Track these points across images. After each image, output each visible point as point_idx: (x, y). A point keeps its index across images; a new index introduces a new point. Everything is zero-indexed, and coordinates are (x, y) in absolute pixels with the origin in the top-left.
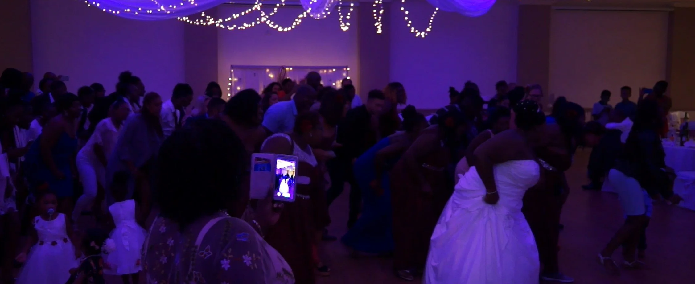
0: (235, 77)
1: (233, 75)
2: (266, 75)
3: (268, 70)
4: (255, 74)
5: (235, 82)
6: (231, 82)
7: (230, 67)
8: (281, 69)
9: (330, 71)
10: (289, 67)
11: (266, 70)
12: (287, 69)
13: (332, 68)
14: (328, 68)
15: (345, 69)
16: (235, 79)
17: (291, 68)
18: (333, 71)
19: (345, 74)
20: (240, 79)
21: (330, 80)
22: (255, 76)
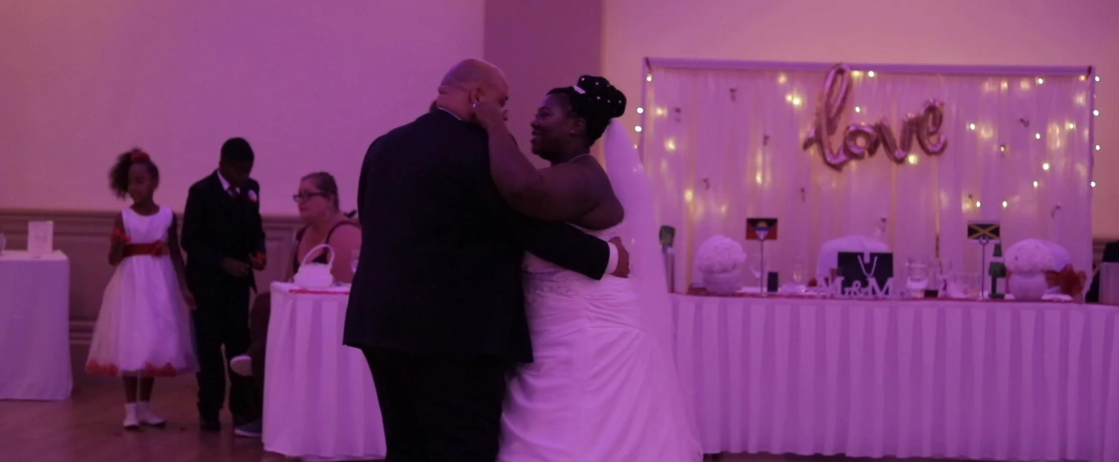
0: (660, 103)
1: (651, 95)
2: (779, 95)
3: (782, 79)
4: (732, 91)
5: (659, 120)
6: (642, 120)
7: (640, 64)
8: (832, 73)
9: (1025, 85)
10: (865, 68)
11: (774, 78)
12: (856, 74)
13: (1030, 73)
14: (1014, 73)
15: (1083, 78)
16: (660, 112)
17: (871, 74)
18: (1033, 83)
19: (1081, 100)
20: (678, 110)
21: (1022, 120)
22: (733, 98)
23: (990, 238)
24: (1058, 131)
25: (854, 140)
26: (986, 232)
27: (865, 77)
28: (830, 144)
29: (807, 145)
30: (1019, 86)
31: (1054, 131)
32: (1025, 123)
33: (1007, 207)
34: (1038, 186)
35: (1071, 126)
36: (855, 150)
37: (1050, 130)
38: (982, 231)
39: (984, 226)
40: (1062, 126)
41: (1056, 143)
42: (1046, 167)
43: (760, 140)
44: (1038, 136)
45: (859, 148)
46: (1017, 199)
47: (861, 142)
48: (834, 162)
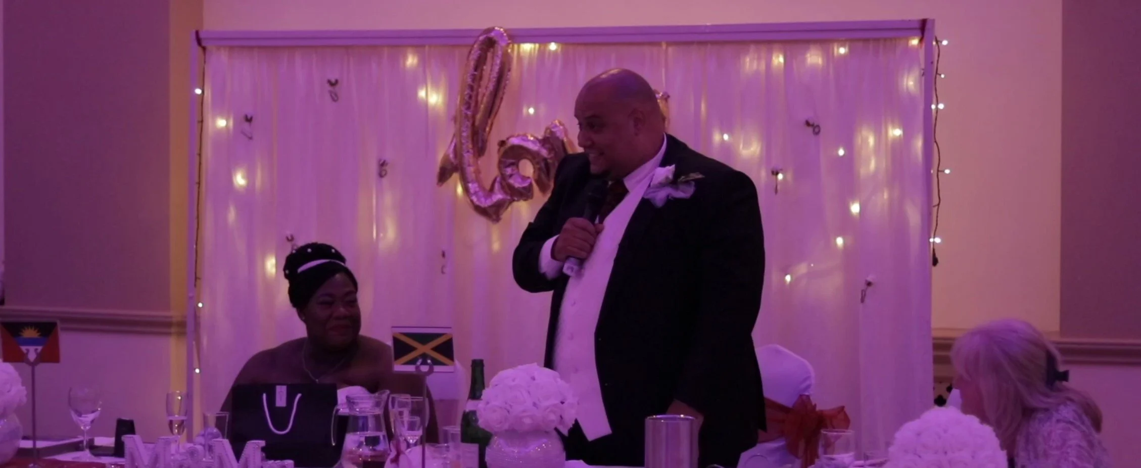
0: (221, 108)
1: (208, 94)
2: (406, 89)
3: (411, 61)
4: (333, 84)
5: (221, 137)
8: (478, 46)
9: (814, 58)
10: (540, 36)
11: (400, 58)
12: (524, 48)
13: (824, 35)
14: (795, 37)
15: (915, 42)
16: (221, 123)
17: (553, 47)
18: (829, 56)
19: (910, 82)
20: (249, 120)
21: (808, 124)
22: (335, 98)
23: (436, 362)
24: (871, 141)
25: (515, 165)
26: (427, 349)
27: (542, 53)
28: (478, 172)
29: (444, 175)
30: (804, 60)
31: (865, 141)
32: (814, 127)
33: (791, 282)
34: (845, 243)
35: (896, 132)
36: (517, 183)
37: (858, 141)
38: (421, 349)
39: (424, 338)
40: (879, 133)
41: (868, 164)
42: (855, 208)
43: (374, 167)
44: (841, 152)
45: (524, 178)
46: (802, 269)
47: (528, 169)
48: (485, 203)
